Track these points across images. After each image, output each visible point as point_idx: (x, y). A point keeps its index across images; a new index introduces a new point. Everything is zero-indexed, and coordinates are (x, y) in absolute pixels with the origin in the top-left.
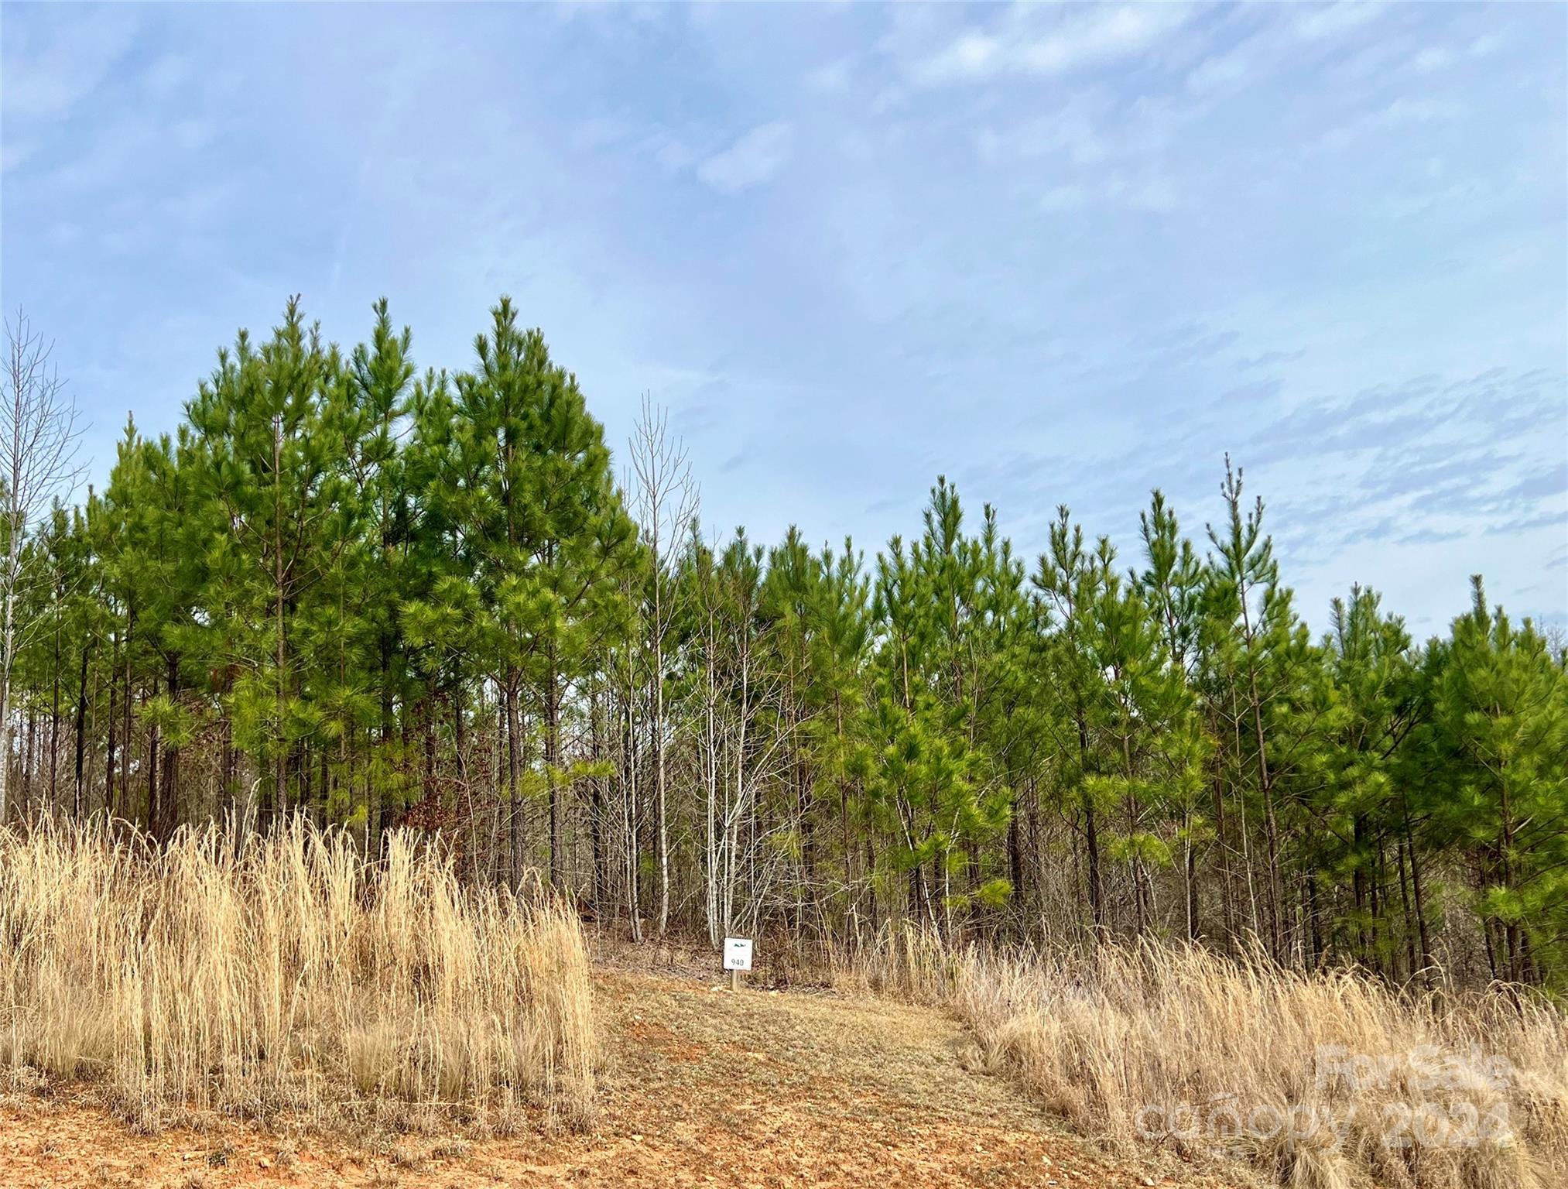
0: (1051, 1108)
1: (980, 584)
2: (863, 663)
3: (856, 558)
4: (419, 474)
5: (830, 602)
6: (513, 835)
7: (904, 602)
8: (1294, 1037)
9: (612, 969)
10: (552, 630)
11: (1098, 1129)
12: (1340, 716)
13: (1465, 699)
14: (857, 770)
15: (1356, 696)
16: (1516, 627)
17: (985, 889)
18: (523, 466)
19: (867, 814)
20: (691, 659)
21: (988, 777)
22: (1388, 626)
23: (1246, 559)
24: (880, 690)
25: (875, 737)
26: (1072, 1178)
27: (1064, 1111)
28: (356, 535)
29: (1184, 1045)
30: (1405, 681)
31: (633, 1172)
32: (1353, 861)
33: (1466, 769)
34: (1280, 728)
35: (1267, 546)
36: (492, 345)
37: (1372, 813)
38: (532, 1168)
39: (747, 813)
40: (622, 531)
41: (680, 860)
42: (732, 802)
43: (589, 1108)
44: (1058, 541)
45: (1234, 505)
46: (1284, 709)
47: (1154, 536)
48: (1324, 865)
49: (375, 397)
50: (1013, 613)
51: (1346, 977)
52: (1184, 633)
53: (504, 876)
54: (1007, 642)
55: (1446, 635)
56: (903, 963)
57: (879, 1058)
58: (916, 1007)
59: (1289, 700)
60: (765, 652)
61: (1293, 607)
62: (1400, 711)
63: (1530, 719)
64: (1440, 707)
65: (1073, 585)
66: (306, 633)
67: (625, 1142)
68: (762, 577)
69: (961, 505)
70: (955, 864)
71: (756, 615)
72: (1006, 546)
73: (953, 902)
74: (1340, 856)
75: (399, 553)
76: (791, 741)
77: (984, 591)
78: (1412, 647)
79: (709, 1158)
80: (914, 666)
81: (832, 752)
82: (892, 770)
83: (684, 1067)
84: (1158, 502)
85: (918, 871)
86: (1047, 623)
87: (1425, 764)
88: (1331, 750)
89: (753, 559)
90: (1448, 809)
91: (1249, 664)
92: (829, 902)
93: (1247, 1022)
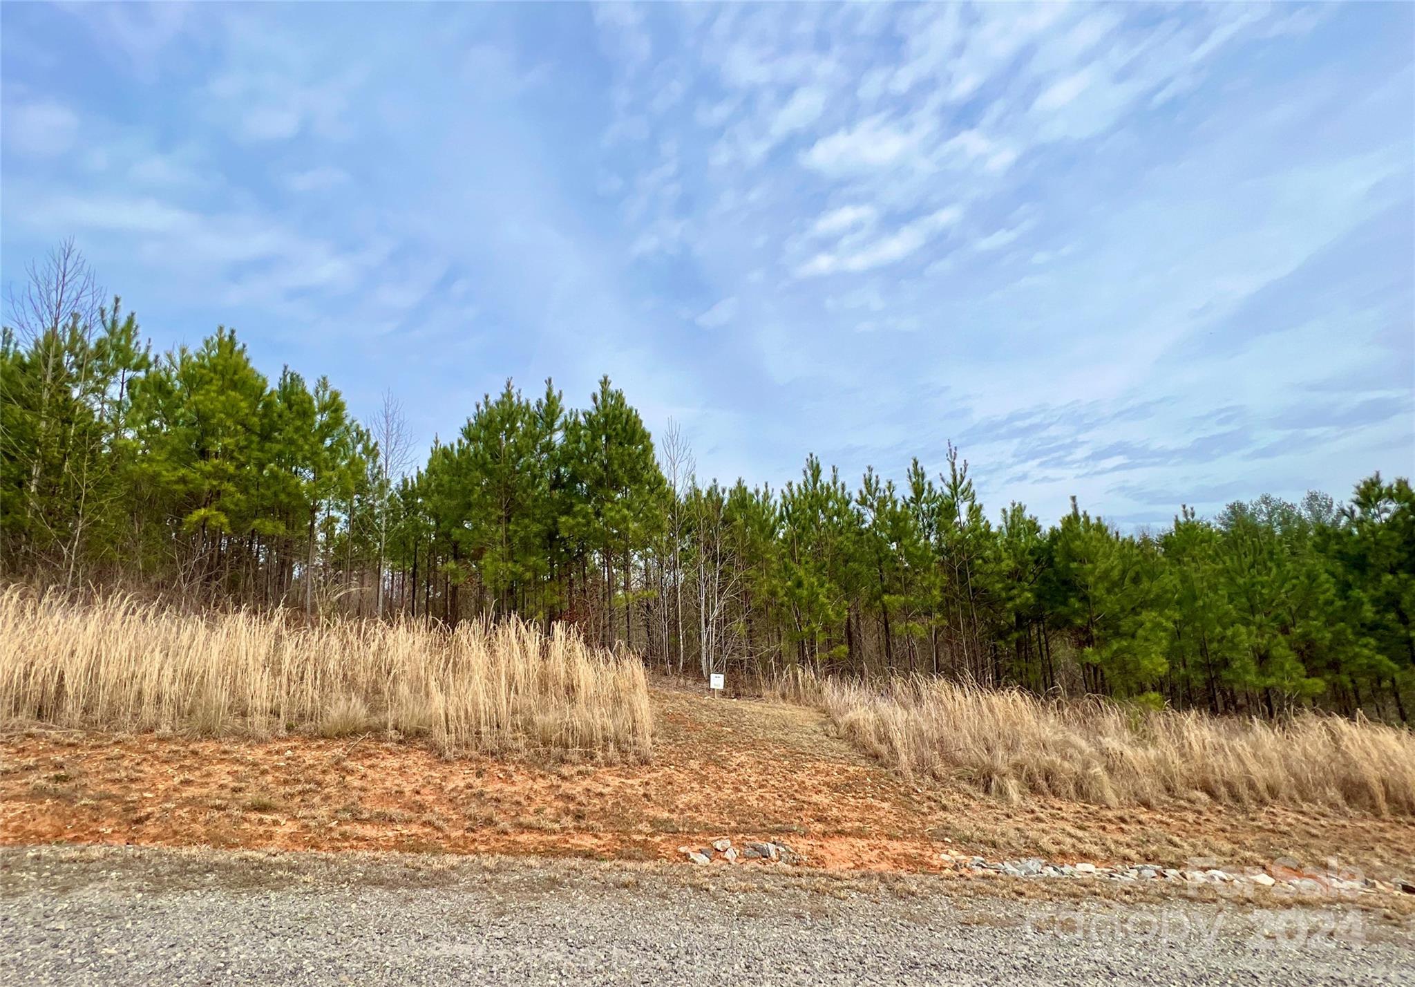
0: (870, 755)
1: (831, 504)
2: (774, 543)
3: (771, 492)
4: (567, 457)
5: (759, 513)
6: (610, 625)
8: (989, 722)
9: (657, 688)
10: (627, 529)
11: (894, 765)
12: (1007, 565)
13: (1070, 556)
14: (773, 593)
15: (1015, 555)
16: (1093, 521)
17: (835, 650)
18: (614, 452)
19: (777, 615)
20: (693, 541)
21: (836, 596)
22: (1030, 521)
23: (959, 490)
24: (783, 556)
25: (781, 578)
26: (881, 788)
27: (876, 756)
28: (537, 487)
29: (935, 725)
30: (1039, 548)
31: (670, 783)
32: (1016, 635)
33: (1071, 590)
34: (978, 571)
35: (970, 484)
36: (599, 397)
37: (1024, 612)
38: (623, 780)
39: (720, 615)
40: (660, 481)
41: (688, 636)
42: (713, 609)
43: (650, 753)
44: (868, 483)
45: (953, 464)
46: (980, 561)
47: (914, 480)
48: (1001, 638)
49: (547, 423)
50: (846, 518)
51: (1014, 692)
52: (930, 526)
53: (606, 643)
54: (845, 531)
55: (1059, 526)
56: (797, 685)
57: (786, 731)
58: (803, 707)
59: (982, 558)
60: (727, 537)
61: (983, 512)
62: (1037, 562)
63: (1102, 566)
64: (1057, 560)
65: (876, 504)
66: (516, 532)
67: (666, 769)
68: (726, 502)
69: (821, 466)
70: (821, 638)
71: (723, 520)
72: (843, 485)
73: (820, 657)
74: (1009, 633)
75: (556, 494)
76: (740, 580)
77: (833, 507)
78: (1042, 532)
79: (706, 777)
80: (799, 543)
81: (761, 585)
82: (790, 593)
83: (693, 734)
84: (916, 463)
85: (803, 642)
86: (863, 522)
87: (1050, 588)
88: (1003, 581)
89: (721, 494)
90: (1062, 610)
91: (962, 540)
92: (760, 657)
93: (965, 713)
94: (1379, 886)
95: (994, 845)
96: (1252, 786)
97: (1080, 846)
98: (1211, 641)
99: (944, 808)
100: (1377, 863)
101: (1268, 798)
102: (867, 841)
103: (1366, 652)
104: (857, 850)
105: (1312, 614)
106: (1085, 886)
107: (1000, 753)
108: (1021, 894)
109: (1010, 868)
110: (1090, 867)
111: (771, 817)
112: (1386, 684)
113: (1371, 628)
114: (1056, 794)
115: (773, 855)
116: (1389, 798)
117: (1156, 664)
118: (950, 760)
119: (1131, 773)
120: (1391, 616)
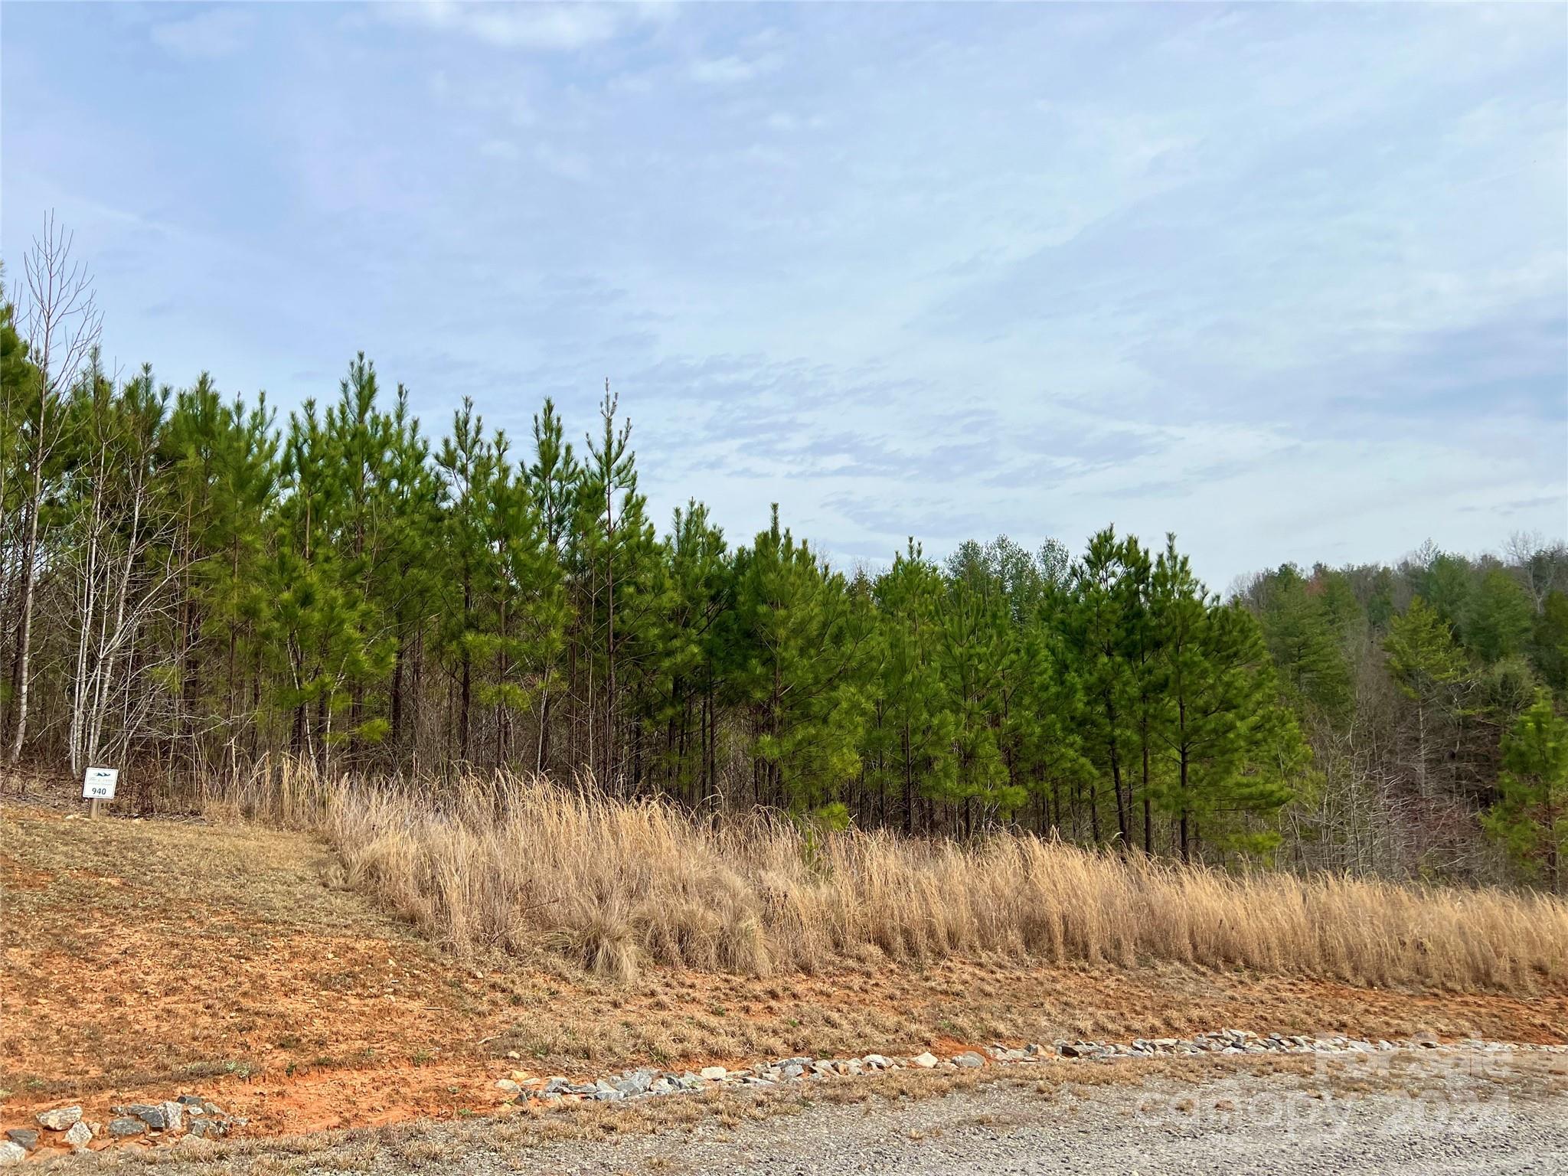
0: (402, 918)
1: (388, 455)
2: (266, 513)
3: (269, 413)
5: (238, 450)
7: (313, 459)
8: (609, 852)
11: (441, 933)
12: (671, 600)
13: (759, 595)
14: (250, 612)
15: (684, 585)
16: (797, 545)
17: (365, 727)
19: (256, 655)
20: (77, 487)
21: (378, 626)
22: (712, 534)
23: (614, 467)
24: (281, 541)
25: (272, 583)
26: (413, 976)
27: (412, 919)
29: (521, 860)
30: (720, 577)
32: (669, 712)
33: (753, 647)
34: (626, 605)
35: (631, 459)
37: (687, 676)
39: (125, 647)
41: (43, 689)
42: (110, 636)
44: (461, 427)
45: (609, 422)
46: (631, 590)
47: (543, 437)
48: (649, 715)
50: (417, 484)
51: (653, 803)
52: (560, 520)
54: (408, 510)
55: (751, 545)
56: (278, 793)
57: (242, 880)
58: (286, 832)
59: (635, 584)
60: (162, 490)
61: (646, 510)
62: (713, 599)
63: (798, 614)
64: (741, 598)
65: (471, 468)
68: (168, 416)
69: (378, 381)
70: (338, 704)
71: (157, 452)
72: (415, 424)
73: (333, 739)
74: (660, 708)
76: (183, 579)
77: (391, 462)
78: (727, 552)
80: (317, 520)
81: (225, 595)
82: (285, 615)
83: (26, 894)
84: (550, 408)
85: (302, 709)
86: (445, 497)
87: (727, 640)
88: (662, 625)
89: (159, 398)
90: (739, 675)
91: (609, 551)
92: (207, 736)
93: (574, 838)
94: (1042, 1052)
95: (587, 1054)
96: (932, 934)
97: (711, 1040)
98: (914, 732)
99: (517, 1001)
100: (1043, 1022)
101: (947, 949)
102: (372, 1074)
103: (1071, 753)
104: (349, 1092)
105: (1027, 701)
106: (706, 1102)
107: (617, 902)
108: (610, 1129)
109: (604, 1088)
110: (719, 1071)
111: (183, 1050)
112: (1086, 794)
113: (1081, 723)
114: (689, 963)
115: (176, 1124)
116: (1069, 940)
117: (847, 763)
118: (538, 919)
119: (794, 923)
120: (1101, 709)
